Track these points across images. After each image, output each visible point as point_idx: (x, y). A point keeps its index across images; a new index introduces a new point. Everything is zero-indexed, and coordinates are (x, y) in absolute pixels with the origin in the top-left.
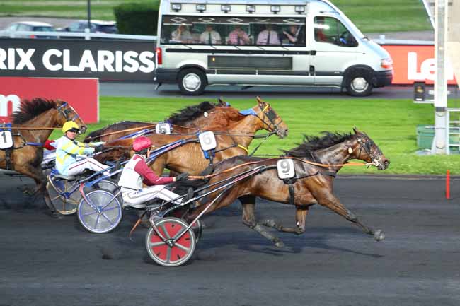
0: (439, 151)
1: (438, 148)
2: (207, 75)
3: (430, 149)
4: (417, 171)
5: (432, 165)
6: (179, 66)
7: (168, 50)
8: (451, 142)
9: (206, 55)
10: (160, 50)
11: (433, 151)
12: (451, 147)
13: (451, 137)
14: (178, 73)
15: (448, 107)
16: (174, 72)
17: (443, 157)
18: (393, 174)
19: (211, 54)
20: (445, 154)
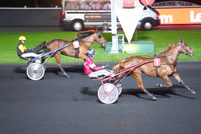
0: (114, 52)
1: (113, 51)
2: (84, 23)
3: (110, 51)
4: (105, 60)
5: (111, 58)
6: (72, 19)
7: (68, 13)
8: (119, 48)
9: (84, 14)
10: (64, 13)
11: (112, 52)
12: (119, 50)
13: (119, 46)
14: (72, 22)
15: (117, 34)
16: (70, 22)
17: (116, 55)
18: (96, 62)
19: (86, 14)
20: (117, 53)
